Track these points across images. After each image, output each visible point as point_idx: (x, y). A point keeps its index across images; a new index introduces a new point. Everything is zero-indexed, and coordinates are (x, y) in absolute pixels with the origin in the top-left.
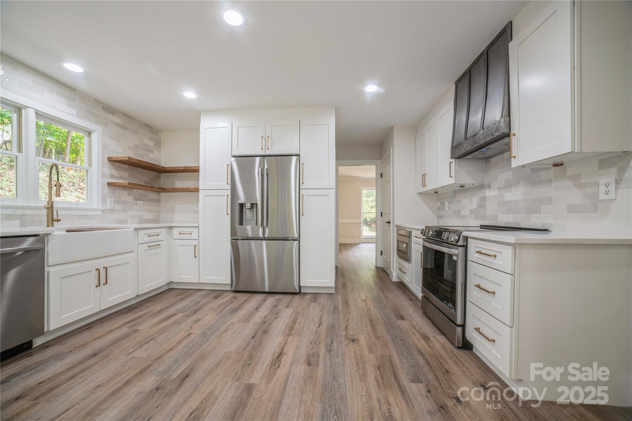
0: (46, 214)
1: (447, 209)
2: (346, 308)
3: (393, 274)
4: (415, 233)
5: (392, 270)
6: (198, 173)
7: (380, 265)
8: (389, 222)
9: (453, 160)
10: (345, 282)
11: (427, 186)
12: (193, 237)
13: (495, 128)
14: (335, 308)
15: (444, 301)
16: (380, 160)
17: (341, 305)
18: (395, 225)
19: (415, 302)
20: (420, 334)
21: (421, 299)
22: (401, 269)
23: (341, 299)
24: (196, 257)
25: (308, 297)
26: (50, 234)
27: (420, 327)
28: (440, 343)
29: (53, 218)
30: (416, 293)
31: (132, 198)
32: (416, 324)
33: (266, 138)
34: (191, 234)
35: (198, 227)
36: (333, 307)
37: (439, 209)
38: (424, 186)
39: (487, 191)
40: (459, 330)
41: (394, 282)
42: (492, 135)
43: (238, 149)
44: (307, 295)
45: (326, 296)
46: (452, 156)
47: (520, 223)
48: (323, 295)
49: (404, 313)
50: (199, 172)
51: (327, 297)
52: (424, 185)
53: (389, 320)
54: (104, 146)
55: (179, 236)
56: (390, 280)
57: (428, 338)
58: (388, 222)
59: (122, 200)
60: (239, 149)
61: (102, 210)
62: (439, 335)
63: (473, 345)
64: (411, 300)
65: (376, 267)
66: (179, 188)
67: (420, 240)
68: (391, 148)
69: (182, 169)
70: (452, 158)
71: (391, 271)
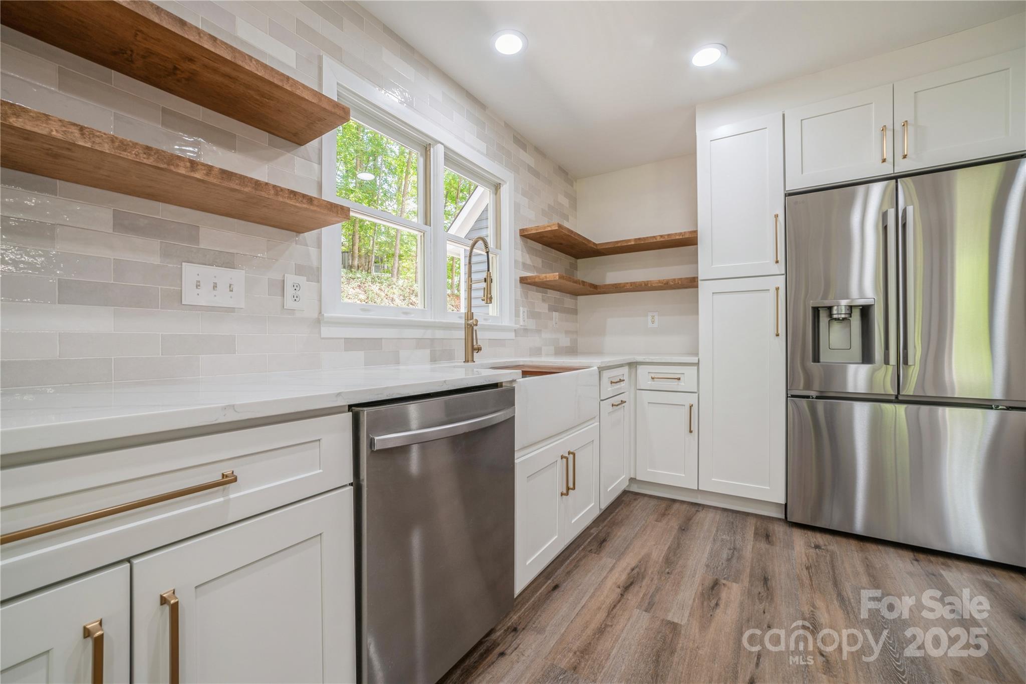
0: (464, 338)
6: (696, 246)
12: (682, 386)
24: (692, 432)
26: (515, 380)
29: (473, 345)
31: (546, 306)
33: (898, 127)
34: (679, 379)
35: (698, 364)
43: (802, 174)
50: (696, 244)
54: (517, 207)
55: (650, 384)
59: (536, 310)
60: (804, 174)
61: (515, 330)
66: (627, 283)
69: (633, 243)
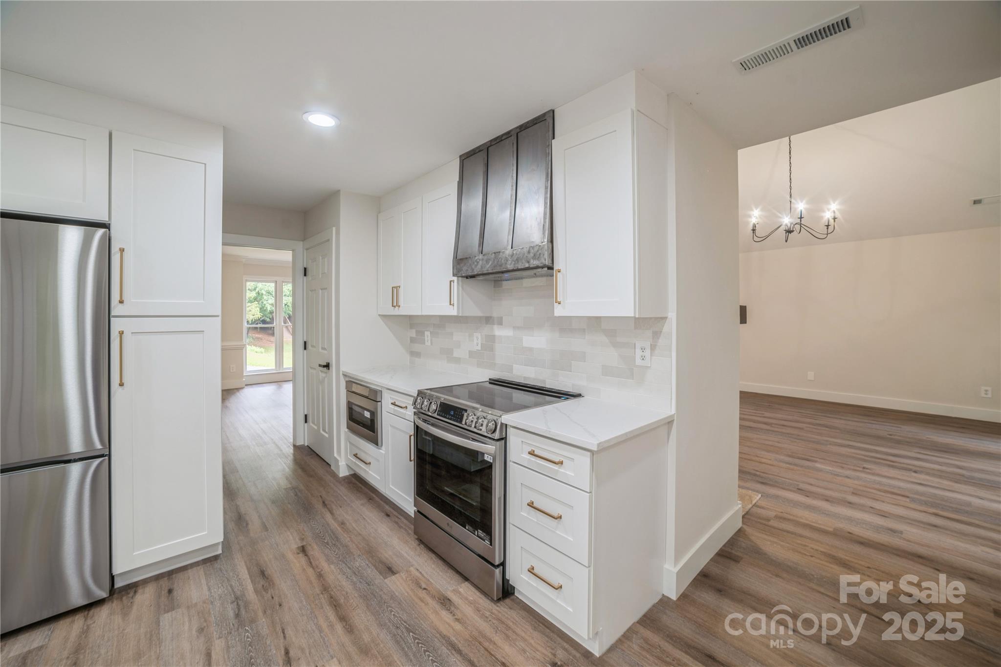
1: (428, 343)
2: (266, 590)
3: (340, 464)
4: (392, 396)
5: (335, 455)
7: (303, 440)
8: (327, 366)
9: (455, 279)
10: (237, 507)
11: (400, 308)
13: (533, 253)
14: (238, 604)
15: (467, 525)
16: (302, 242)
17: (250, 587)
18: (341, 373)
19: (397, 520)
20: (433, 597)
21: (413, 516)
22: (357, 454)
23: (245, 567)
25: (145, 597)
27: (426, 579)
28: (471, 603)
30: (400, 504)
32: (418, 574)
36: (232, 602)
37: (413, 340)
38: (395, 307)
39: (495, 327)
40: (498, 572)
41: (342, 477)
42: (528, 262)
44: (140, 591)
45: (200, 571)
46: (455, 272)
47: (545, 381)
48: (190, 572)
49: (387, 554)
51: (205, 574)
52: (395, 304)
53: (369, 585)
56: (334, 475)
57: (448, 599)
58: (324, 366)
62: (461, 583)
63: (514, 588)
64: (388, 515)
65: (295, 446)
67: (405, 412)
68: (334, 229)
70: (454, 275)
71: (335, 458)
